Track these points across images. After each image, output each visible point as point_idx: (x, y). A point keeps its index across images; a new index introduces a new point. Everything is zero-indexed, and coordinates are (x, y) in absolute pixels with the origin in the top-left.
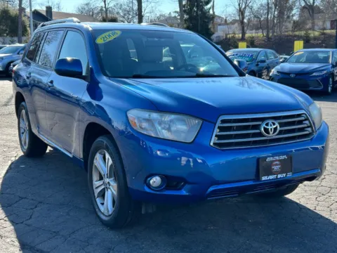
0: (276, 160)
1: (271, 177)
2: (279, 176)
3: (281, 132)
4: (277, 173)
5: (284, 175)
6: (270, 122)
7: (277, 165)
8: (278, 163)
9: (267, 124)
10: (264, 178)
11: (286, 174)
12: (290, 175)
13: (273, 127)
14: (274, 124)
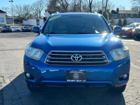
0: (76, 73)
1: (72, 81)
2: (77, 81)
3: (82, 60)
4: (76, 79)
5: (81, 81)
6: (76, 55)
8: (77, 74)
9: (74, 56)
10: (68, 81)
11: (82, 81)
12: (84, 81)
13: (77, 57)
14: (78, 56)
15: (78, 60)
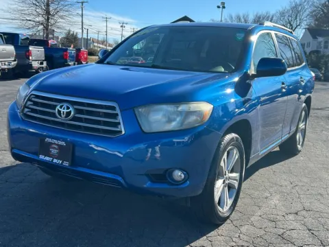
0: (55, 144)
1: (47, 159)
2: (55, 161)
3: (74, 119)
4: (53, 157)
5: (60, 162)
6: (65, 105)
7: (54, 148)
8: (56, 146)
9: (61, 107)
10: (41, 157)
11: (63, 162)
12: (66, 164)
13: (65, 111)
14: (68, 108)
15: (66, 117)
